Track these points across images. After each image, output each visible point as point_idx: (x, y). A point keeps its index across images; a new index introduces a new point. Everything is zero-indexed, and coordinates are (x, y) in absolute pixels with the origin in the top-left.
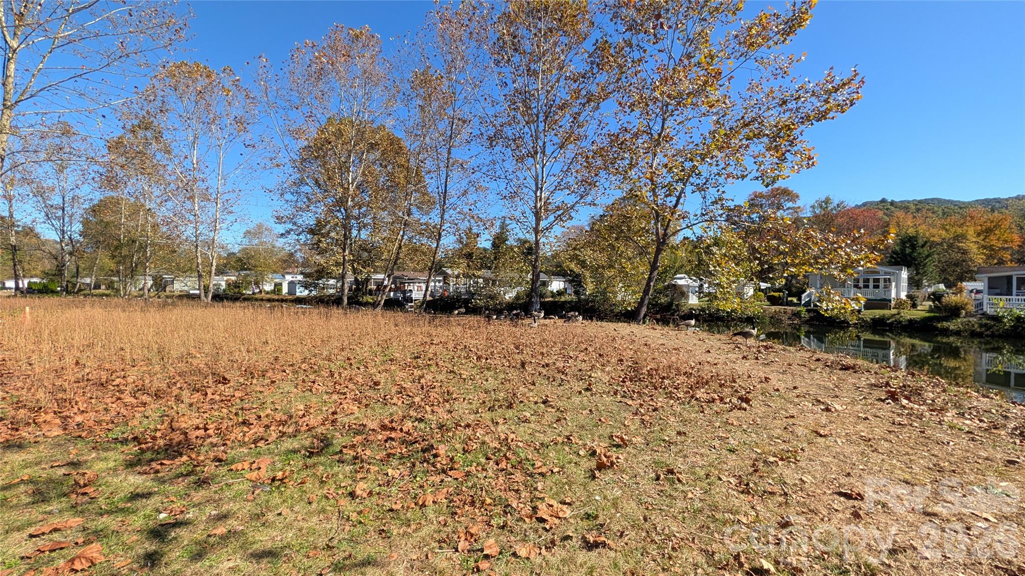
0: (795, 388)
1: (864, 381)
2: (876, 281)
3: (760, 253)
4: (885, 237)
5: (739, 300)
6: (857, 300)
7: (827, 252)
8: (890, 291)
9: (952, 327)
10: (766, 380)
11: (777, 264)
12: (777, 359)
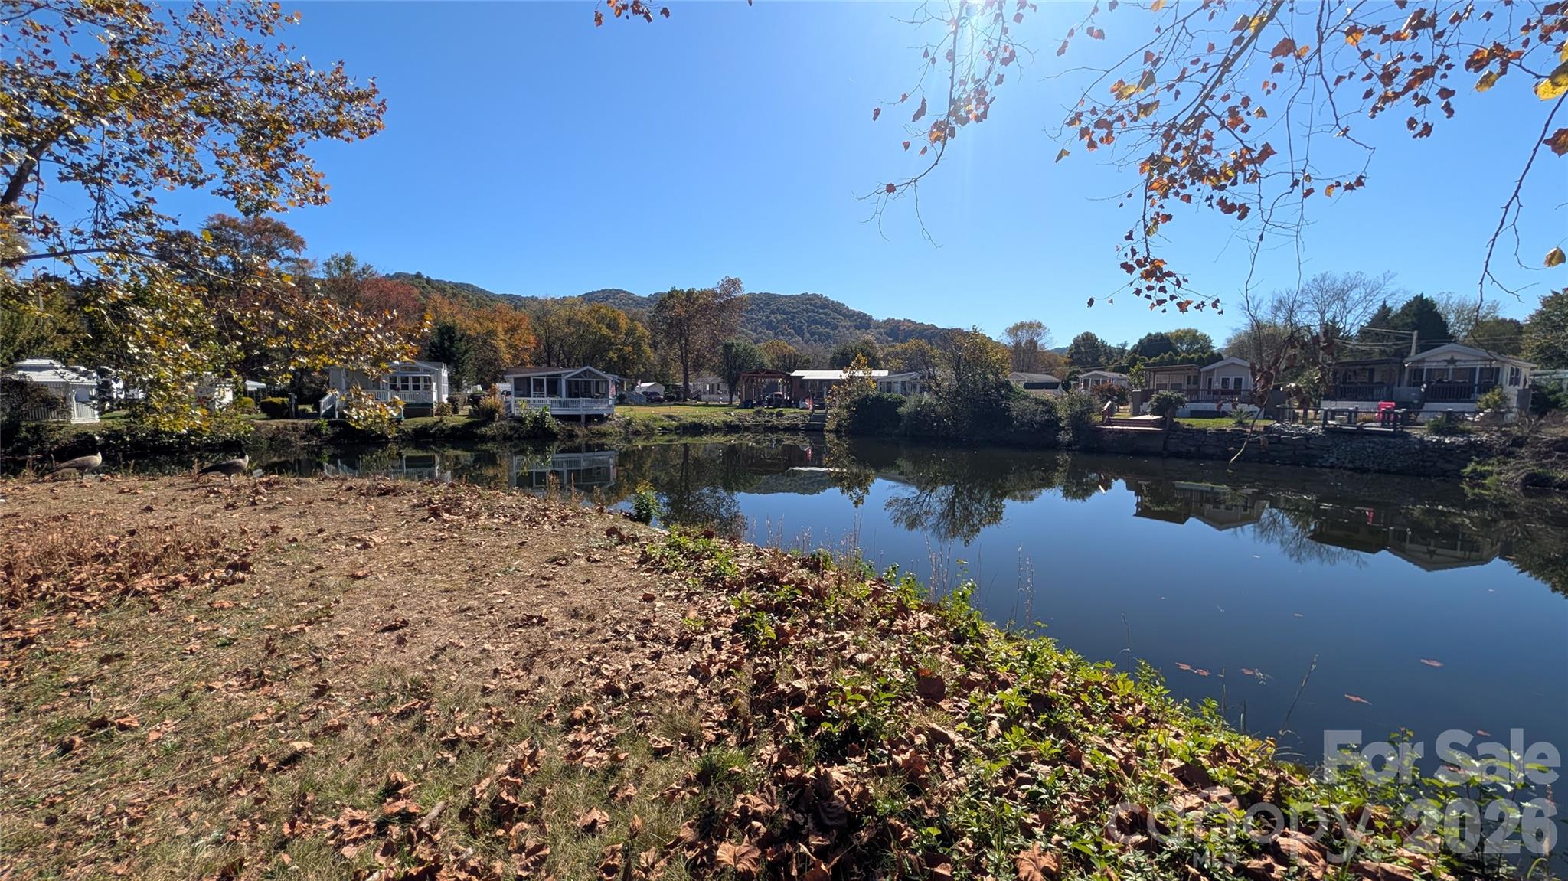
0: (321, 531)
1: (406, 503)
2: (416, 380)
3: (241, 328)
4: (421, 324)
5: (205, 412)
6: (394, 404)
7: (353, 337)
8: (431, 393)
9: (489, 433)
10: (273, 531)
11: (276, 350)
12: (289, 499)
